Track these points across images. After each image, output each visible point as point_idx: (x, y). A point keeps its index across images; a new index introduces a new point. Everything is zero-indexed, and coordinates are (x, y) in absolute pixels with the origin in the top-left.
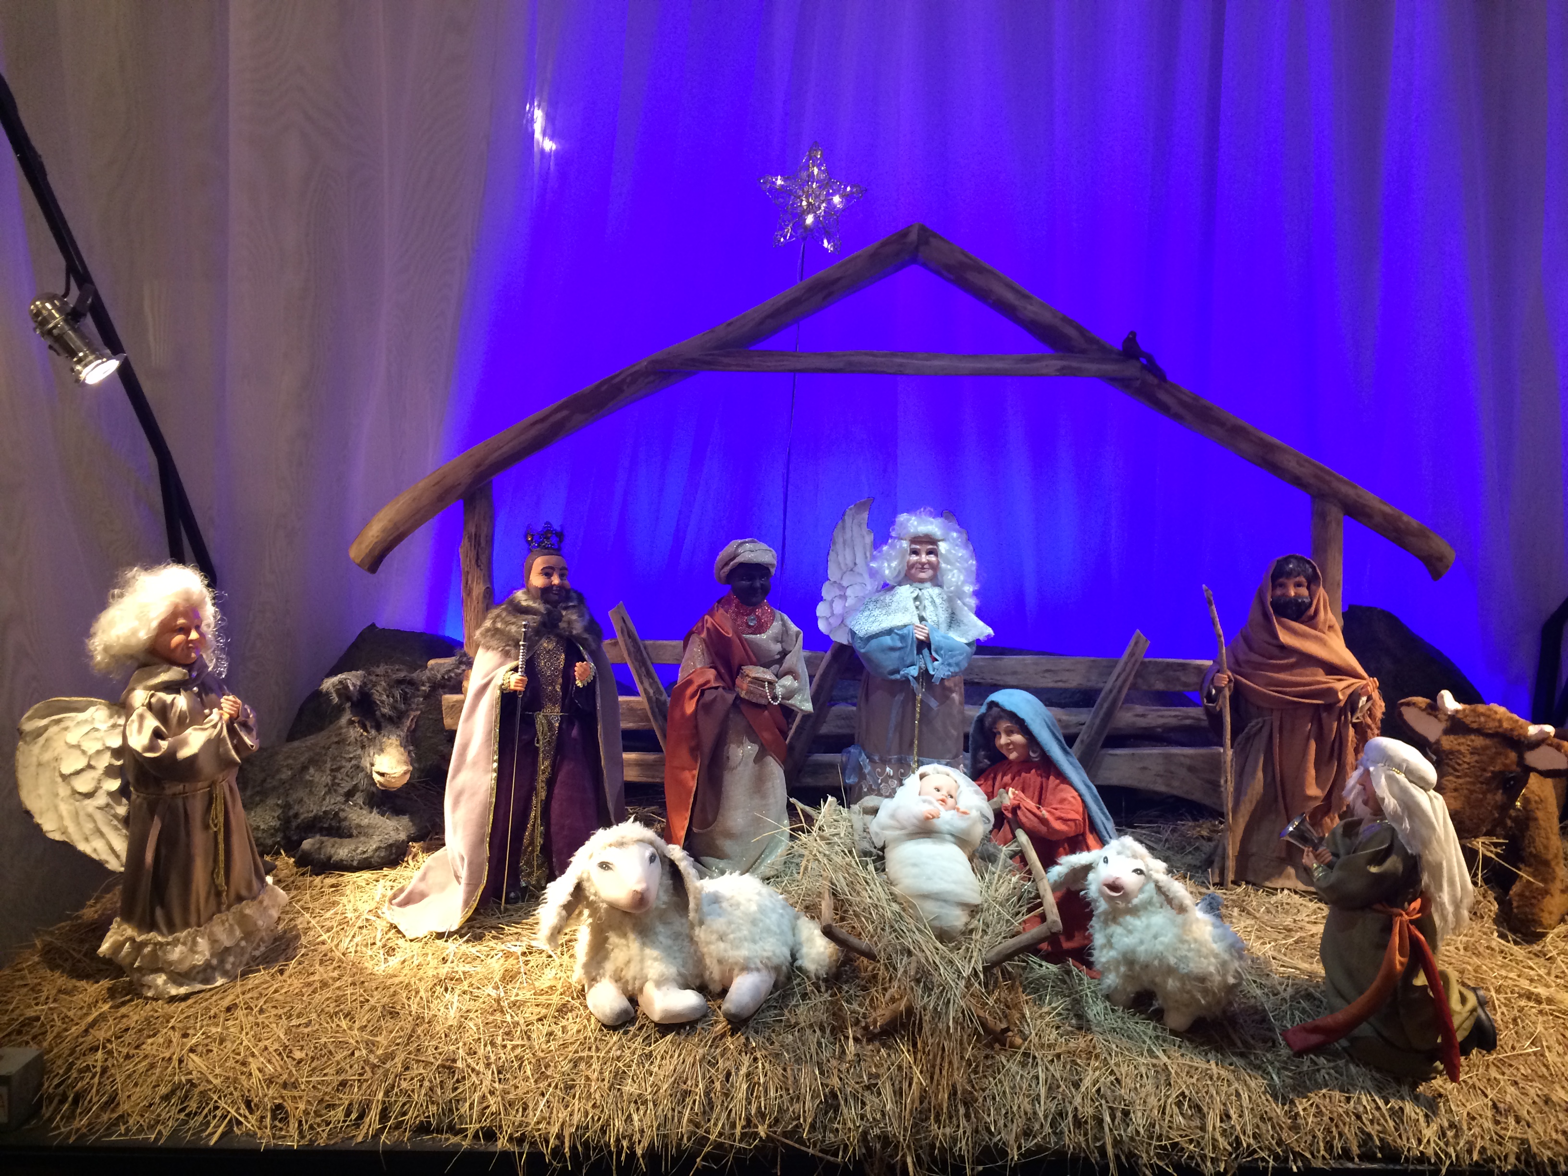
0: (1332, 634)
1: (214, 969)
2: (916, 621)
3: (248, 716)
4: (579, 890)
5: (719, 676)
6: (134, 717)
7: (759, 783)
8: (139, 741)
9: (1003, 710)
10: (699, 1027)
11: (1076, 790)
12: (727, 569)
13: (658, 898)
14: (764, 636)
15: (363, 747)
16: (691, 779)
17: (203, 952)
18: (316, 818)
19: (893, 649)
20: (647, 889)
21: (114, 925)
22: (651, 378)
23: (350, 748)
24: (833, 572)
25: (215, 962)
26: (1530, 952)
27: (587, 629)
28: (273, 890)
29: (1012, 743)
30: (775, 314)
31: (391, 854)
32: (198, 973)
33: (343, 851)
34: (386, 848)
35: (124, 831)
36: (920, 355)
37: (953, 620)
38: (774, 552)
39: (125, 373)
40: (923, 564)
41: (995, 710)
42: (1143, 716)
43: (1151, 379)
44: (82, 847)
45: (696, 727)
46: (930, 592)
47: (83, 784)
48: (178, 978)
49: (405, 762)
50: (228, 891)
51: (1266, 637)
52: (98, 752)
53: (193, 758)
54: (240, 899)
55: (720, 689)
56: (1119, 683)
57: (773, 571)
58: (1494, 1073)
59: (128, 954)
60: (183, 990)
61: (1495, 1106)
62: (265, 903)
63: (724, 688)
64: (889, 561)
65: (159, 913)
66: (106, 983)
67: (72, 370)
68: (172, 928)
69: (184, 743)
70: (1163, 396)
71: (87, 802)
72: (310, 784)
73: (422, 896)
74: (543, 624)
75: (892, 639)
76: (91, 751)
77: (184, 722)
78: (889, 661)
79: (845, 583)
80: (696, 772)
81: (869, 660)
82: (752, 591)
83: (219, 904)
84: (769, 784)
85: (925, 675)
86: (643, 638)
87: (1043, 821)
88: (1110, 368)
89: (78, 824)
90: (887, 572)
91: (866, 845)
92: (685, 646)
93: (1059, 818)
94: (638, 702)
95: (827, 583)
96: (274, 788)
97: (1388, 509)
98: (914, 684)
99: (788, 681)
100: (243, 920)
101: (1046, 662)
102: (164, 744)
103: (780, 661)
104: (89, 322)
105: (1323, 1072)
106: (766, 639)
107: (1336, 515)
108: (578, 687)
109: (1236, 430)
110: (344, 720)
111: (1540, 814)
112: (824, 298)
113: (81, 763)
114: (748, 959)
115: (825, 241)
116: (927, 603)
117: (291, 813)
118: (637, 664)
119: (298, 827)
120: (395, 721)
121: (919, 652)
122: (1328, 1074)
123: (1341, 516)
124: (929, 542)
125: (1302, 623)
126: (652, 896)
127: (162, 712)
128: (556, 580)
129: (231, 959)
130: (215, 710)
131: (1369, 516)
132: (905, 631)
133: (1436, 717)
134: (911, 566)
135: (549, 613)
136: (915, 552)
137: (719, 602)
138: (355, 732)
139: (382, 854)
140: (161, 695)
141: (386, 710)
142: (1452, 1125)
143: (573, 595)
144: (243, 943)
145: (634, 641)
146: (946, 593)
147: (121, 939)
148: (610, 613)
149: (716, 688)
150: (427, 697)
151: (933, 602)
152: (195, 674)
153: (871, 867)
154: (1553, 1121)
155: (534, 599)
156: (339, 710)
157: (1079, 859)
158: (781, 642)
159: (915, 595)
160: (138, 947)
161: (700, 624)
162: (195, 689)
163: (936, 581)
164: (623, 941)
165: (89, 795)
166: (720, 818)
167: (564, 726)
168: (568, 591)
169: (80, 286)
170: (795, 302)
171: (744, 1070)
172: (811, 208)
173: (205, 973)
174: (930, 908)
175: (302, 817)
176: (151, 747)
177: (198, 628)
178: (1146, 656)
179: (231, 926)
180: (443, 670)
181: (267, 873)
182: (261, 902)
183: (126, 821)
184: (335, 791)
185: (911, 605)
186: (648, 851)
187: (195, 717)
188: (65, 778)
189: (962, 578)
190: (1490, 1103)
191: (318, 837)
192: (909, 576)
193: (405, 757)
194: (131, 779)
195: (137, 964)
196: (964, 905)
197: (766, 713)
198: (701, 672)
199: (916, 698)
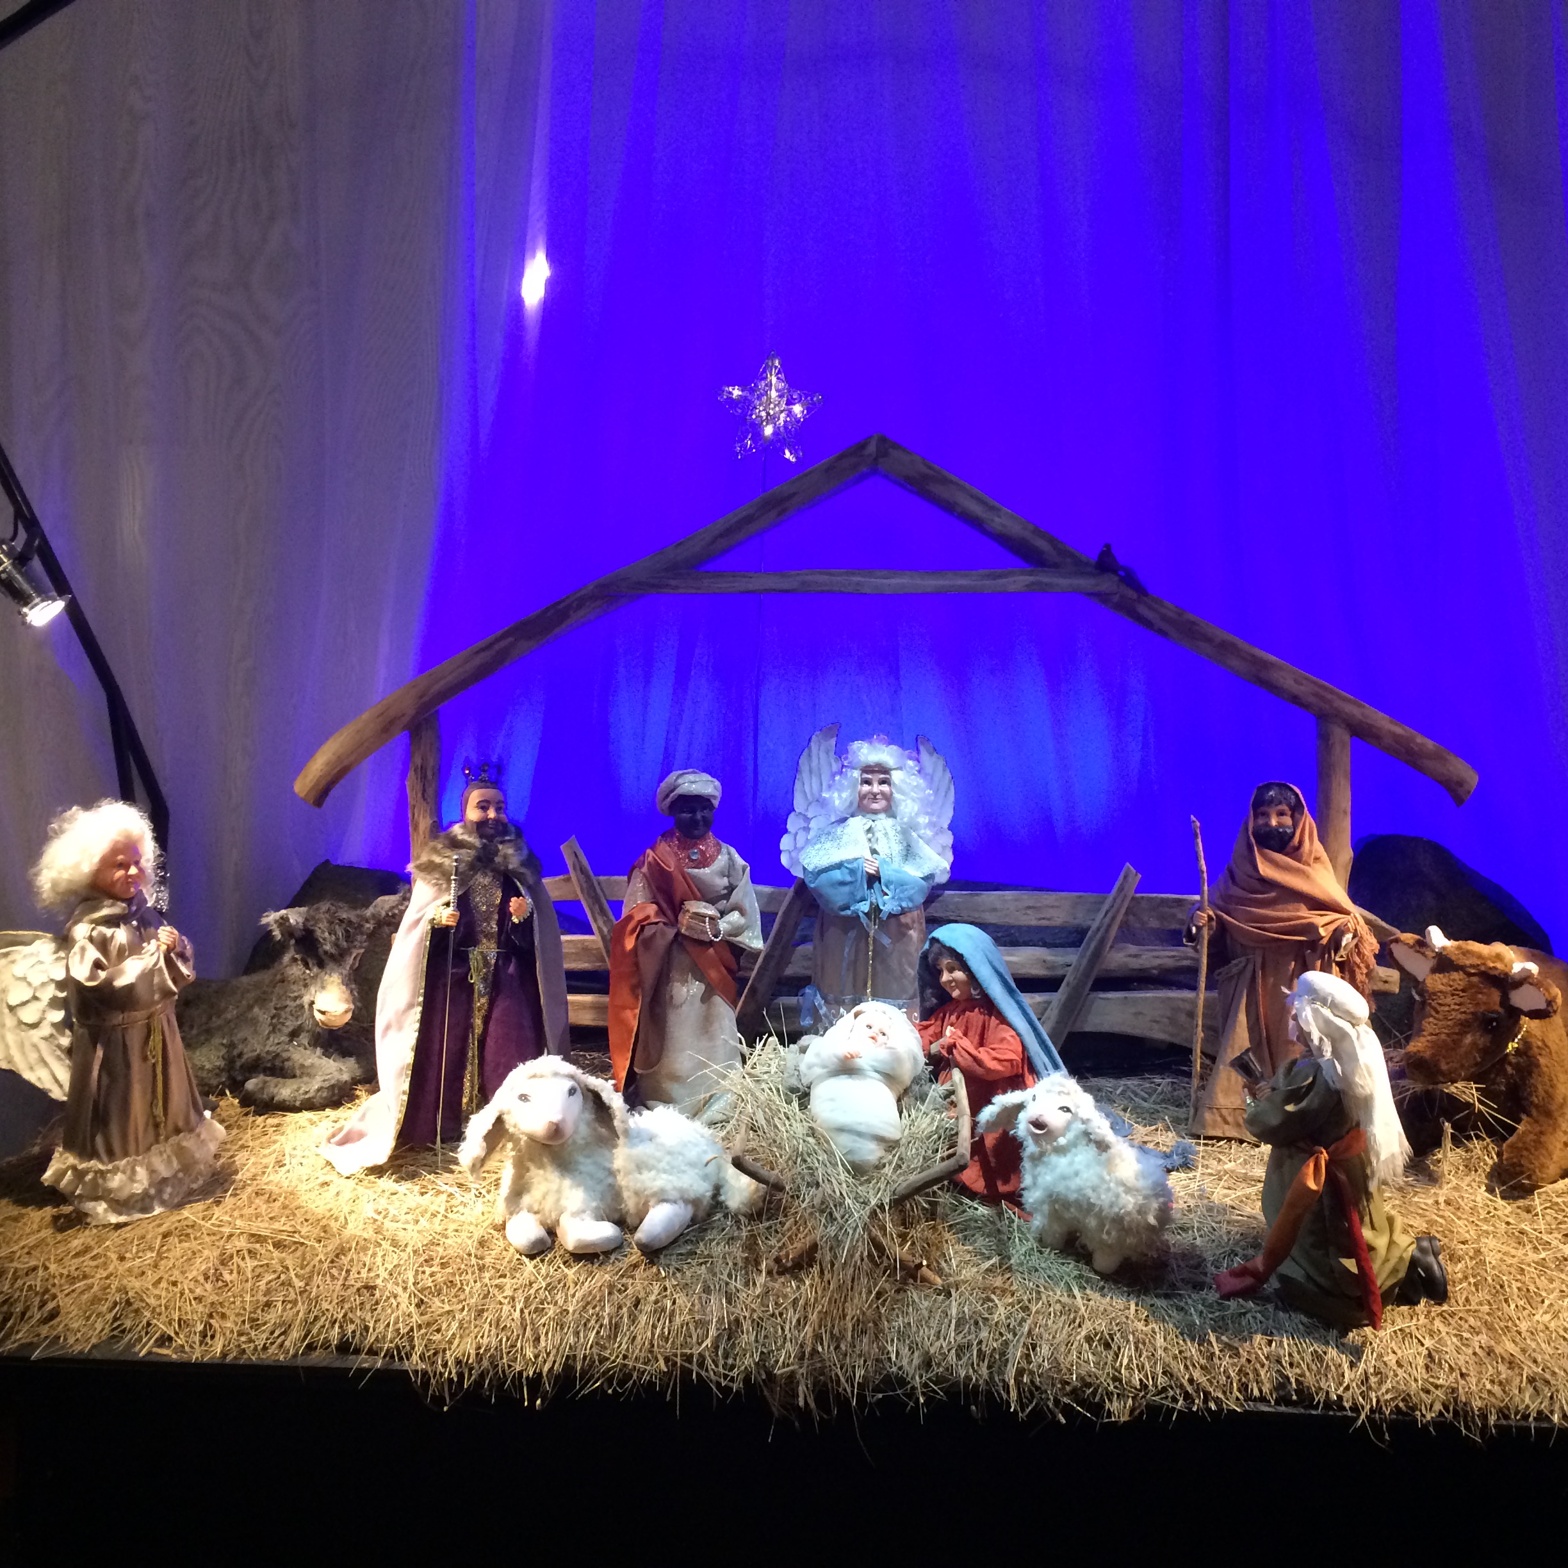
0: (1317, 866)
1: (152, 1198)
2: (868, 855)
3: (185, 947)
4: (499, 1121)
5: (661, 911)
6: (76, 949)
7: (706, 1024)
8: (81, 972)
9: (944, 946)
10: (613, 1257)
11: (1014, 1029)
12: (669, 800)
13: (576, 1132)
14: (707, 870)
15: (306, 986)
16: (632, 1018)
17: (141, 1182)
18: (258, 1058)
19: (843, 883)
20: (563, 1120)
21: (56, 1155)
22: (598, 603)
23: (294, 987)
24: (799, 803)
25: (152, 1191)
26: (1519, 1207)
27: (523, 864)
28: (211, 1124)
29: (954, 980)
30: (728, 532)
31: (333, 1095)
32: (137, 1201)
33: (285, 1091)
34: (327, 1088)
35: (67, 1062)
36: (879, 573)
37: (909, 852)
38: (717, 783)
39: (74, 612)
40: (875, 795)
41: (936, 946)
42: (1136, 956)
43: (1131, 594)
44: (27, 1075)
45: (637, 964)
46: (883, 823)
47: (29, 1015)
48: (119, 1205)
49: (347, 1001)
50: (165, 1122)
51: (1249, 869)
52: (43, 984)
53: (130, 988)
54: (178, 1131)
55: (661, 925)
56: (1107, 920)
57: (716, 803)
58: (1438, 1323)
59: (70, 1182)
60: (123, 1219)
61: (1430, 1355)
62: (202, 1137)
63: (665, 924)
64: (840, 791)
65: (99, 1140)
66: (49, 1211)
67: (19, 613)
68: (111, 1155)
69: (121, 973)
70: (1143, 610)
71: (33, 1032)
72: (254, 1022)
73: (361, 1135)
74: (478, 859)
75: (842, 874)
76: (36, 983)
77: (123, 954)
78: (838, 897)
79: (810, 815)
80: (637, 1011)
81: (821, 896)
82: (694, 823)
83: (157, 1135)
84: (716, 1025)
85: (876, 910)
86: (597, 874)
87: (977, 1060)
88: (1085, 583)
89: (23, 1053)
90: (837, 803)
91: (794, 1082)
92: (629, 881)
93: (995, 1059)
94: (593, 941)
95: (793, 814)
96: (219, 1028)
97: (1399, 729)
98: (864, 920)
99: (735, 916)
100: (180, 1151)
101: (1027, 898)
102: (102, 974)
103: (727, 897)
104: (36, 563)
105: (1249, 1316)
106: (711, 874)
107: (1341, 739)
108: (513, 923)
109: (1224, 646)
110: (286, 958)
111: (1542, 1061)
112: (779, 514)
113: (27, 994)
114: (663, 1191)
115: (787, 453)
116: (879, 835)
117: (235, 1052)
118: (590, 901)
119: (242, 1066)
120: (338, 958)
121: (870, 887)
122: (1254, 1318)
123: (1347, 738)
124: (881, 771)
125: (1286, 855)
126: (569, 1129)
127: (103, 944)
128: (492, 814)
129: (169, 1190)
130: (153, 942)
131: (1378, 738)
132: (855, 864)
133: (1423, 954)
134: (863, 797)
135: (484, 846)
136: (868, 782)
137: (663, 836)
138: (296, 971)
139: (325, 1094)
140: (103, 929)
141: (327, 947)
142: (1377, 1373)
143: (512, 829)
144: (181, 1175)
145: (588, 877)
146: (900, 824)
147: (64, 1167)
148: (562, 847)
149: (656, 923)
150: (371, 935)
151: (886, 834)
152: (134, 908)
153: (795, 1104)
154: (1491, 1371)
155: (470, 833)
156: (282, 948)
157: (1011, 1098)
158: (728, 877)
159: (867, 827)
160: (79, 1175)
161: (641, 858)
162: (134, 923)
163: (890, 811)
164: (541, 1172)
165: (35, 1026)
166: (665, 1061)
167: (500, 962)
168: (505, 825)
169: (27, 529)
170: (749, 519)
171: (653, 1298)
172: (772, 419)
173: (143, 1203)
174: (841, 1145)
175: (245, 1057)
176: (92, 977)
177: (137, 863)
178: (1136, 892)
179: (169, 1157)
180: (387, 907)
181: (205, 1109)
182: (199, 1135)
183: (69, 1052)
184: (280, 1030)
185: (863, 838)
186: (569, 1084)
187: (134, 948)
188: (12, 1009)
189: (916, 808)
190: (1425, 1352)
191: (262, 1077)
192: (862, 806)
193: (347, 995)
194: (73, 1010)
195: (78, 1192)
196: (880, 1139)
197: (711, 950)
198: (641, 908)
199: (868, 935)
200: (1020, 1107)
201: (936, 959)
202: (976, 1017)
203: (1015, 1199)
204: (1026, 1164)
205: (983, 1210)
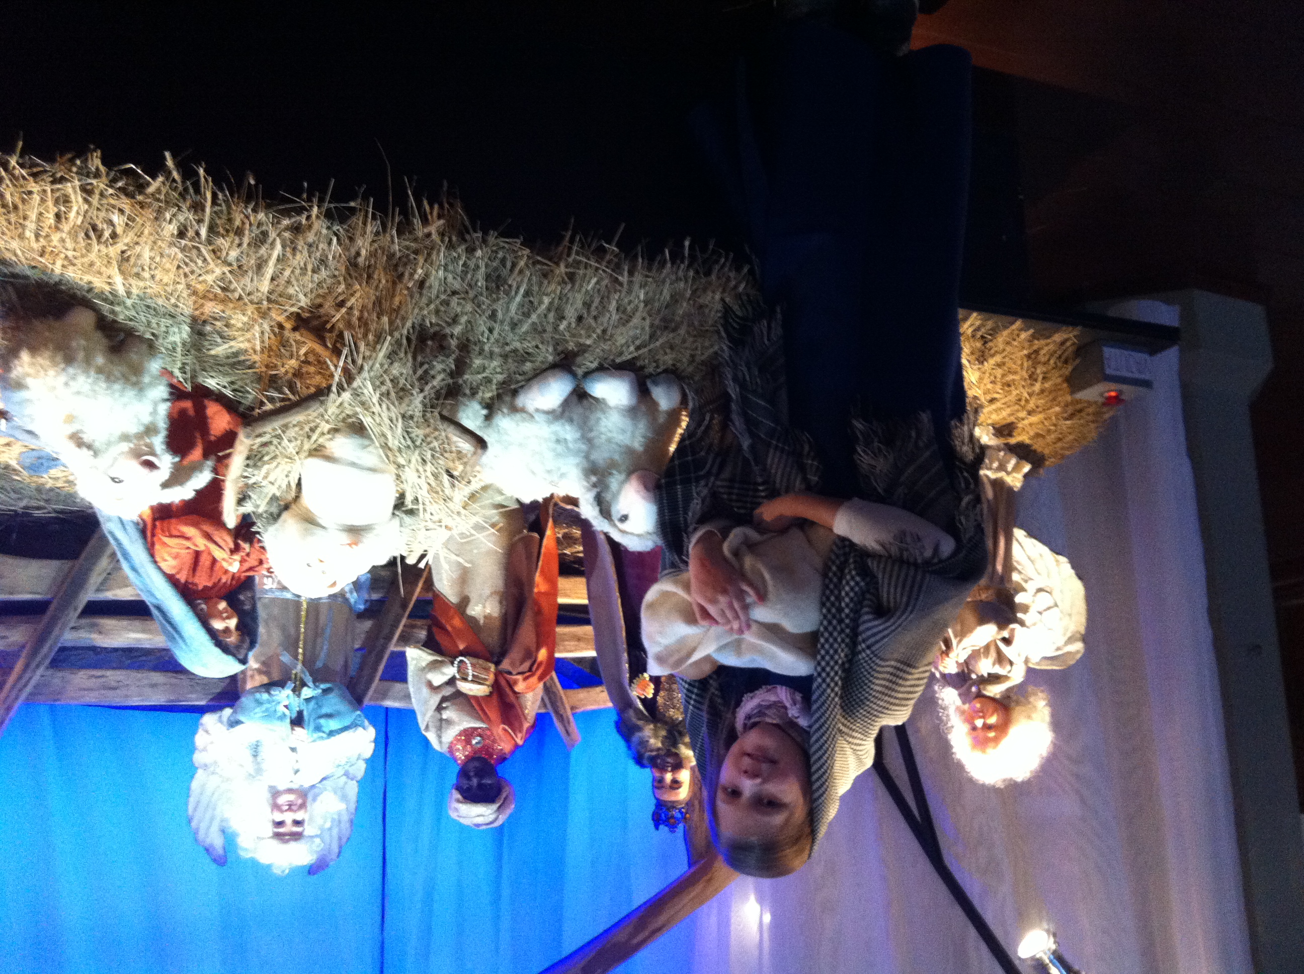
2: (300, 746)
5: (511, 685)
7: (464, 577)
10: (596, 365)
11: (159, 568)
12: (503, 797)
14: (464, 726)
19: (329, 716)
21: (1019, 486)
27: (639, 728)
29: (224, 619)
37: (256, 749)
40: (290, 810)
45: (537, 635)
46: (282, 780)
55: (513, 672)
57: (456, 795)
63: (510, 673)
64: (325, 810)
74: (681, 735)
75: (329, 726)
77: (986, 651)
78: (334, 702)
81: (349, 703)
82: (478, 773)
84: (455, 576)
85: (296, 691)
87: (208, 537)
93: (188, 539)
98: (308, 679)
99: (438, 680)
103: (444, 699)
106: (460, 722)
116: (287, 768)
121: (300, 714)
127: (1001, 658)
128: (669, 777)
130: (959, 661)
132: (314, 736)
134: (303, 806)
135: (675, 745)
136: (297, 823)
137: (507, 757)
140: (1002, 672)
146: (264, 779)
147: (1014, 475)
149: (517, 674)
151: (279, 768)
152: (974, 690)
153: (410, 498)
159: (299, 775)
160: (1003, 467)
161: (527, 736)
162: (974, 677)
163: (274, 793)
166: (508, 545)
174: (371, 456)
177: (974, 728)
185: (304, 764)
187: (976, 655)
192: (303, 796)
197: (461, 647)
198: (530, 688)
199: (304, 663)
200: (166, 485)
201: (242, 641)
202: (202, 581)
203: (176, 393)
204: (162, 424)
205: (212, 383)
